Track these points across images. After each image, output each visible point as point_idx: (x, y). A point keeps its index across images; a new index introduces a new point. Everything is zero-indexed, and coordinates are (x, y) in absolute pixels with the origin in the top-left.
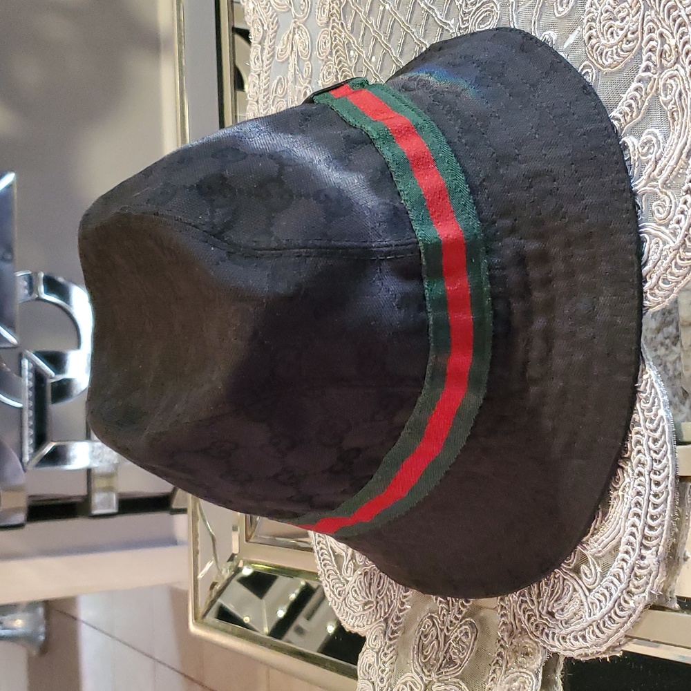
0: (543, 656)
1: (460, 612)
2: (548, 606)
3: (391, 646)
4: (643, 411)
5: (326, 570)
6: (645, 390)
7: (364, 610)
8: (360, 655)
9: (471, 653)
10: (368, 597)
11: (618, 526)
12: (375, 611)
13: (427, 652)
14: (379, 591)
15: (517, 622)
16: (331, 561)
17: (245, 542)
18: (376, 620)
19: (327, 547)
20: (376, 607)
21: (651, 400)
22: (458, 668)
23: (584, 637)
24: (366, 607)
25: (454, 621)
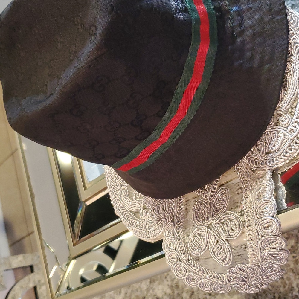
0: (270, 173)
1: (214, 188)
2: (265, 150)
3: (180, 227)
4: (293, 28)
5: (130, 222)
6: (292, 18)
7: (158, 225)
8: (163, 244)
9: (228, 199)
10: (159, 217)
11: (295, 86)
12: (165, 220)
13: (202, 215)
14: (164, 211)
15: (249, 170)
16: (132, 217)
17: (73, 247)
18: (166, 224)
19: (128, 212)
20: (165, 218)
21: (296, 21)
22: (223, 208)
23: (291, 149)
24: (159, 223)
25: (213, 194)
